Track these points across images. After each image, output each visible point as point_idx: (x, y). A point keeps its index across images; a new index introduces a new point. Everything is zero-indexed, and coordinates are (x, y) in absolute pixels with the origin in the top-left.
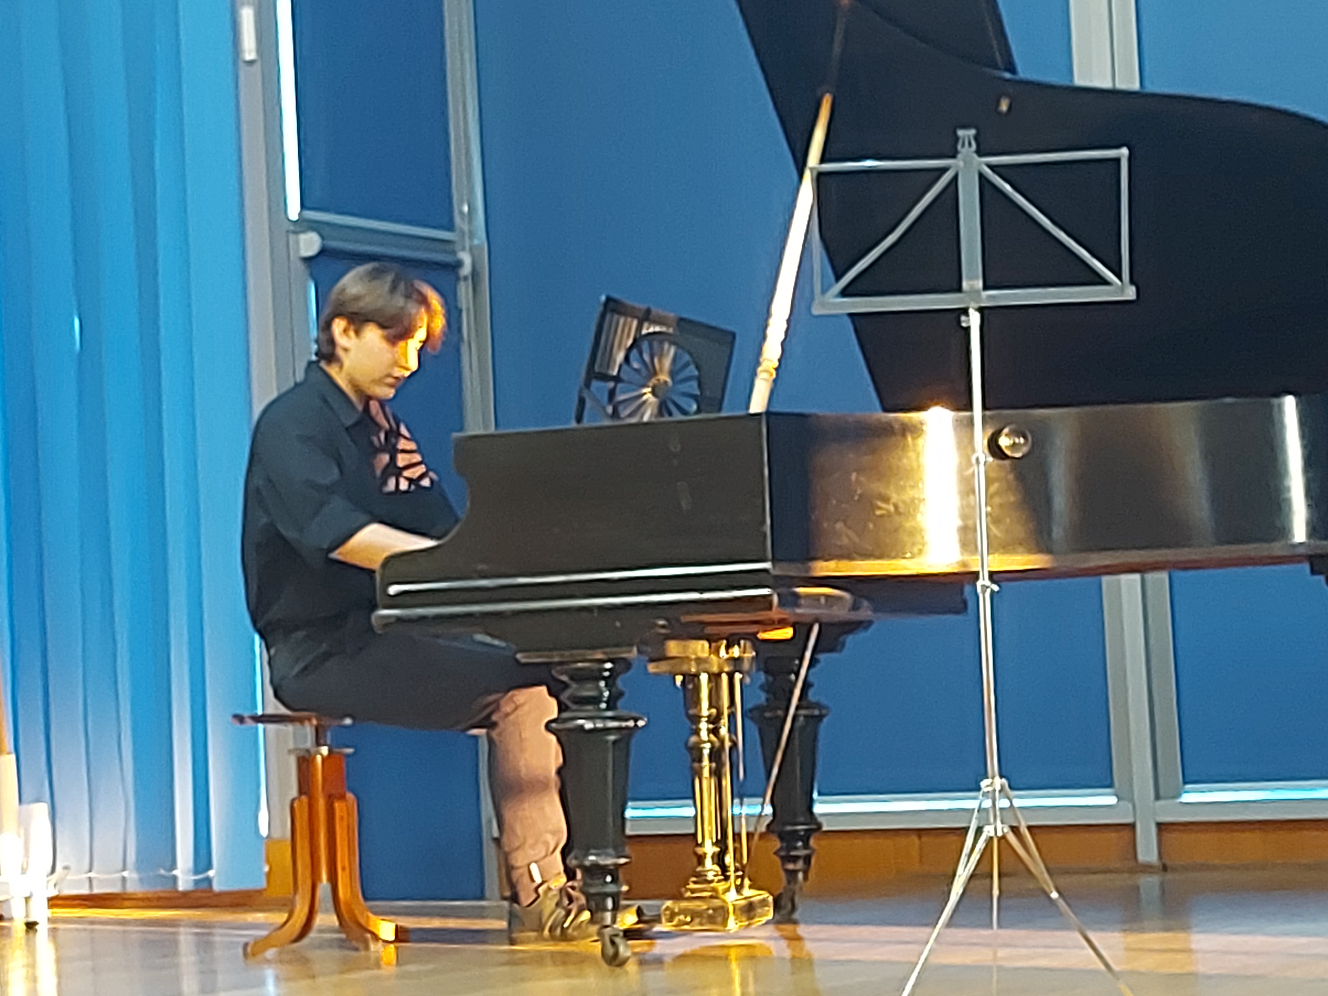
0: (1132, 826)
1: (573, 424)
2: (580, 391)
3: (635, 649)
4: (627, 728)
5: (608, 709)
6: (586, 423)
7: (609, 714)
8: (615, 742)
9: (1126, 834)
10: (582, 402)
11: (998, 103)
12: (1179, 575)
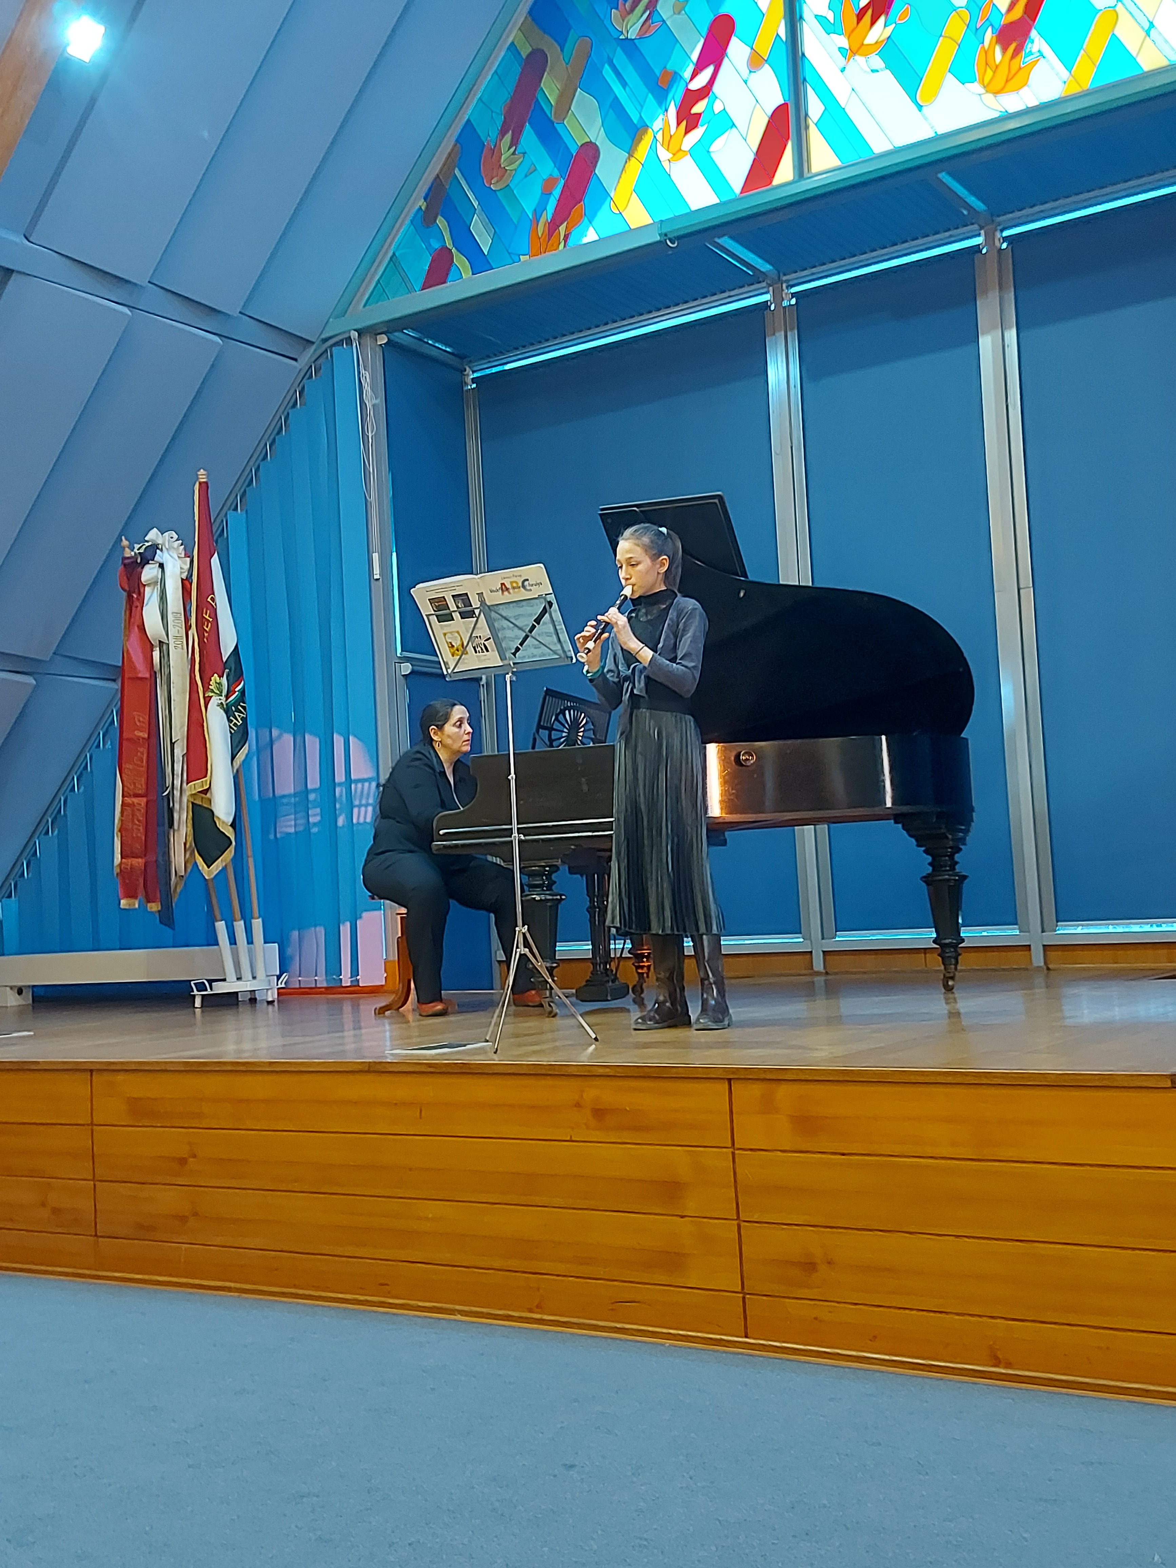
0: (811, 952)
1: (531, 752)
2: (534, 734)
3: (560, 861)
4: (557, 899)
5: (547, 890)
6: (536, 750)
7: (548, 892)
8: (550, 906)
9: (808, 956)
10: (535, 740)
11: (739, 593)
12: (833, 826)
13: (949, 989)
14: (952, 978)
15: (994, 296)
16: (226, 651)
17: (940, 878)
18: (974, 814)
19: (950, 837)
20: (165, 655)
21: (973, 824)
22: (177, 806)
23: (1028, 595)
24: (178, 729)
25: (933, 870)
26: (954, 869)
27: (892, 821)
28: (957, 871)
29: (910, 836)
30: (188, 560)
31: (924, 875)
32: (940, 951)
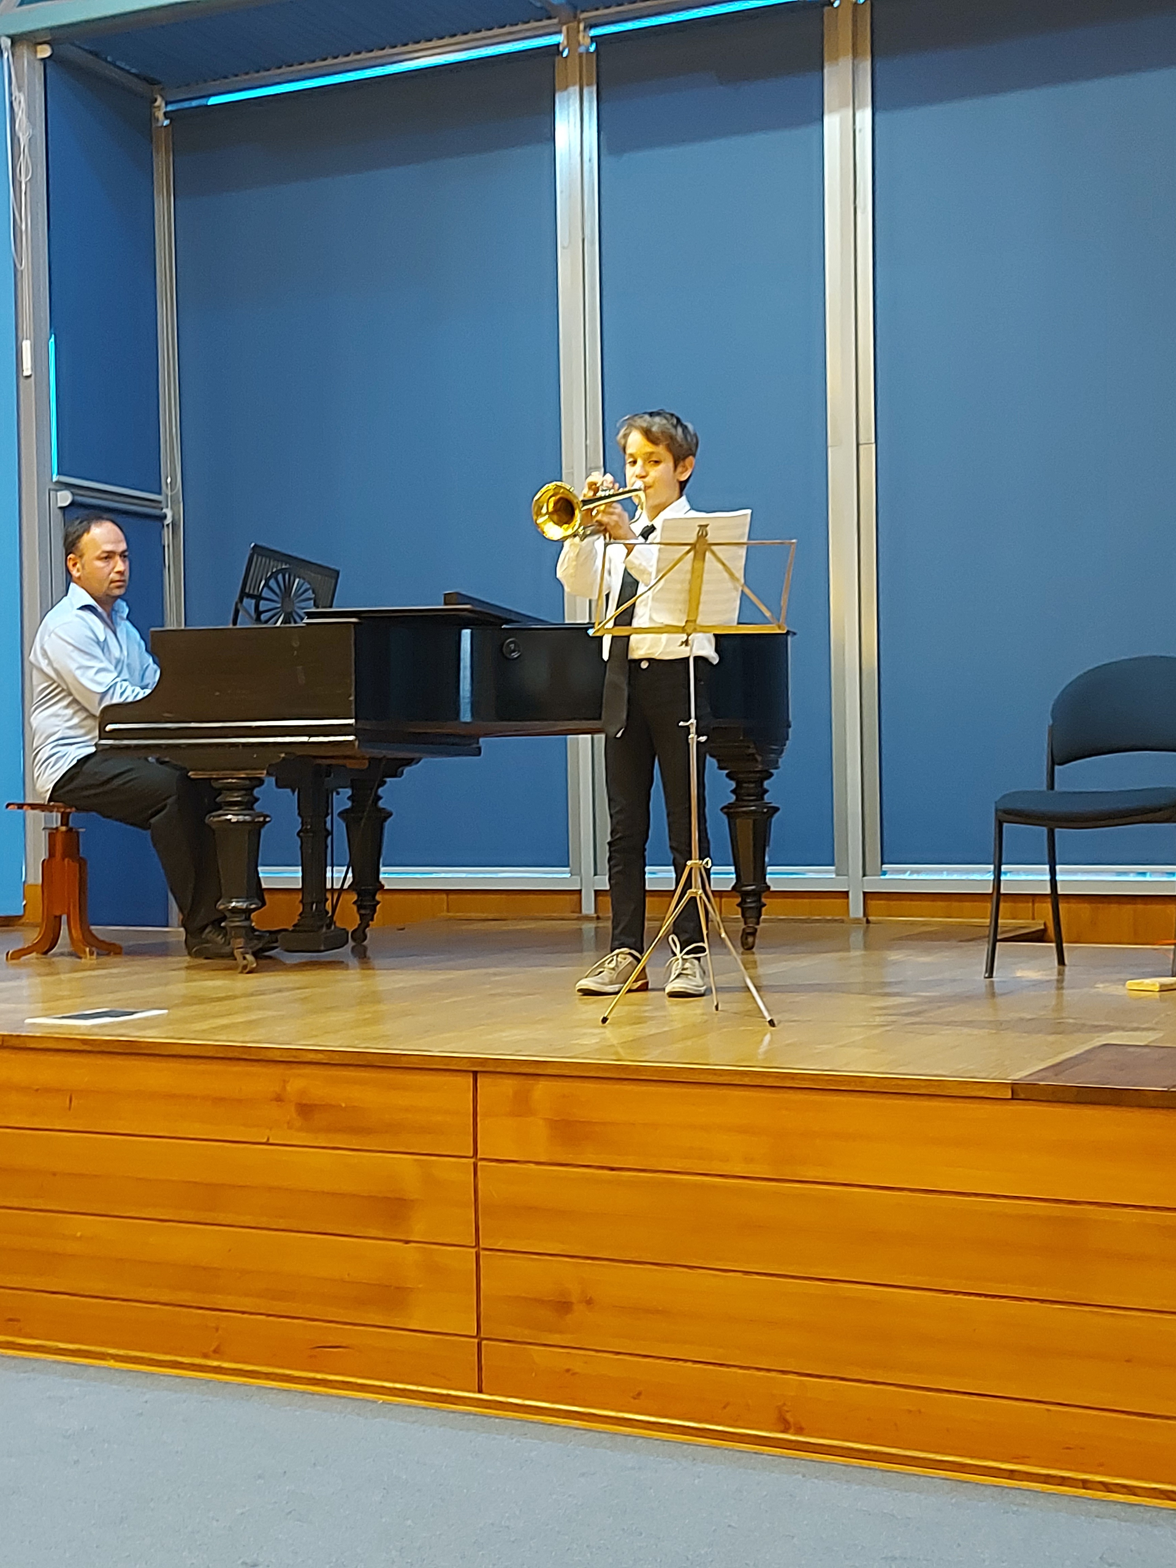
1: (231, 626)
3: (265, 772)
4: (259, 821)
7: (248, 810)
8: (250, 830)
9: (575, 896)
13: (747, 946)
14: (753, 935)
15: (845, 63)
17: (744, 809)
18: (790, 730)
19: (759, 758)
21: (788, 742)
23: (868, 454)
25: (737, 799)
26: (763, 799)
28: (766, 801)
32: (739, 900)
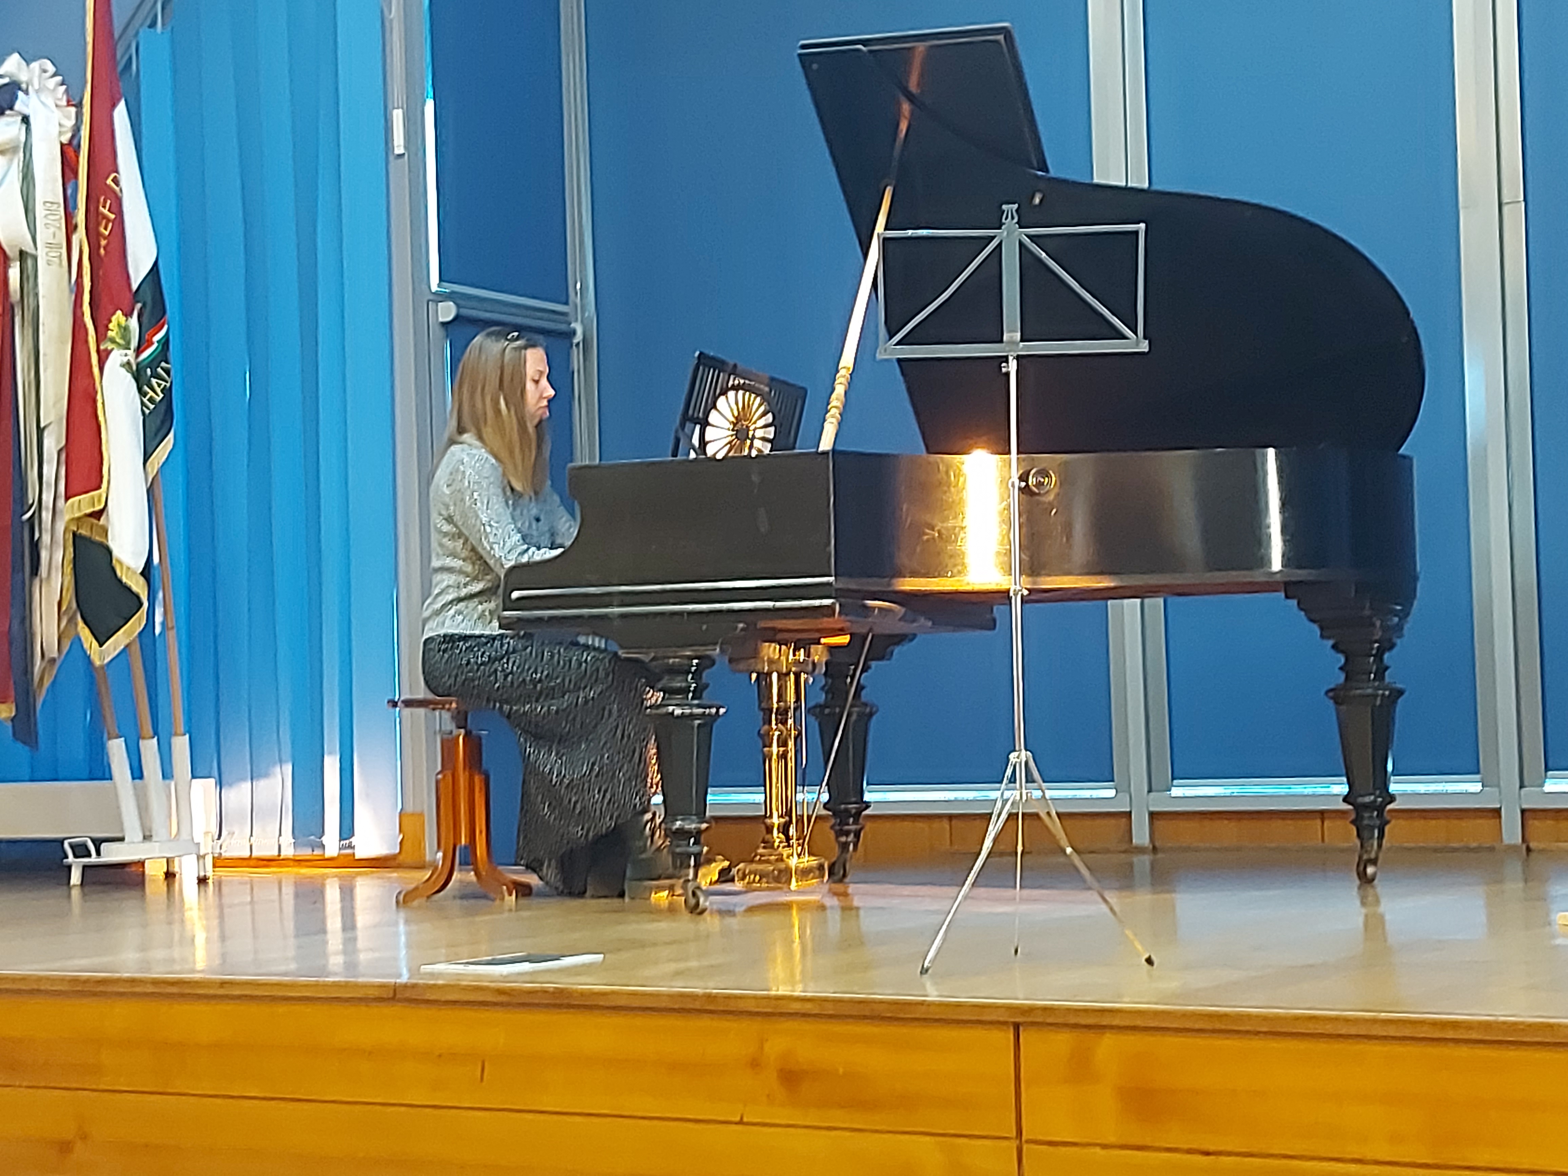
0: (1129, 815)
1: (670, 458)
4: (710, 714)
5: (694, 698)
7: (695, 702)
8: (699, 726)
9: (1123, 821)
10: (677, 441)
11: (1033, 197)
13: (1366, 880)
14: (1374, 862)
16: (137, 271)
17: (1358, 692)
18: (1418, 586)
19: (1378, 623)
20: (29, 277)
21: (1415, 603)
22: (46, 539)
23: (1516, 216)
24: (51, 403)
25: (1347, 679)
26: (1383, 678)
27: (1282, 595)
28: (1387, 680)
29: (1312, 621)
30: (73, 110)
31: (1332, 686)
32: (1353, 816)
